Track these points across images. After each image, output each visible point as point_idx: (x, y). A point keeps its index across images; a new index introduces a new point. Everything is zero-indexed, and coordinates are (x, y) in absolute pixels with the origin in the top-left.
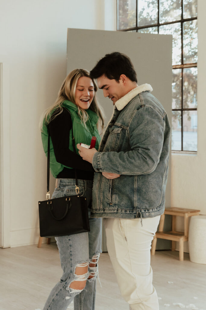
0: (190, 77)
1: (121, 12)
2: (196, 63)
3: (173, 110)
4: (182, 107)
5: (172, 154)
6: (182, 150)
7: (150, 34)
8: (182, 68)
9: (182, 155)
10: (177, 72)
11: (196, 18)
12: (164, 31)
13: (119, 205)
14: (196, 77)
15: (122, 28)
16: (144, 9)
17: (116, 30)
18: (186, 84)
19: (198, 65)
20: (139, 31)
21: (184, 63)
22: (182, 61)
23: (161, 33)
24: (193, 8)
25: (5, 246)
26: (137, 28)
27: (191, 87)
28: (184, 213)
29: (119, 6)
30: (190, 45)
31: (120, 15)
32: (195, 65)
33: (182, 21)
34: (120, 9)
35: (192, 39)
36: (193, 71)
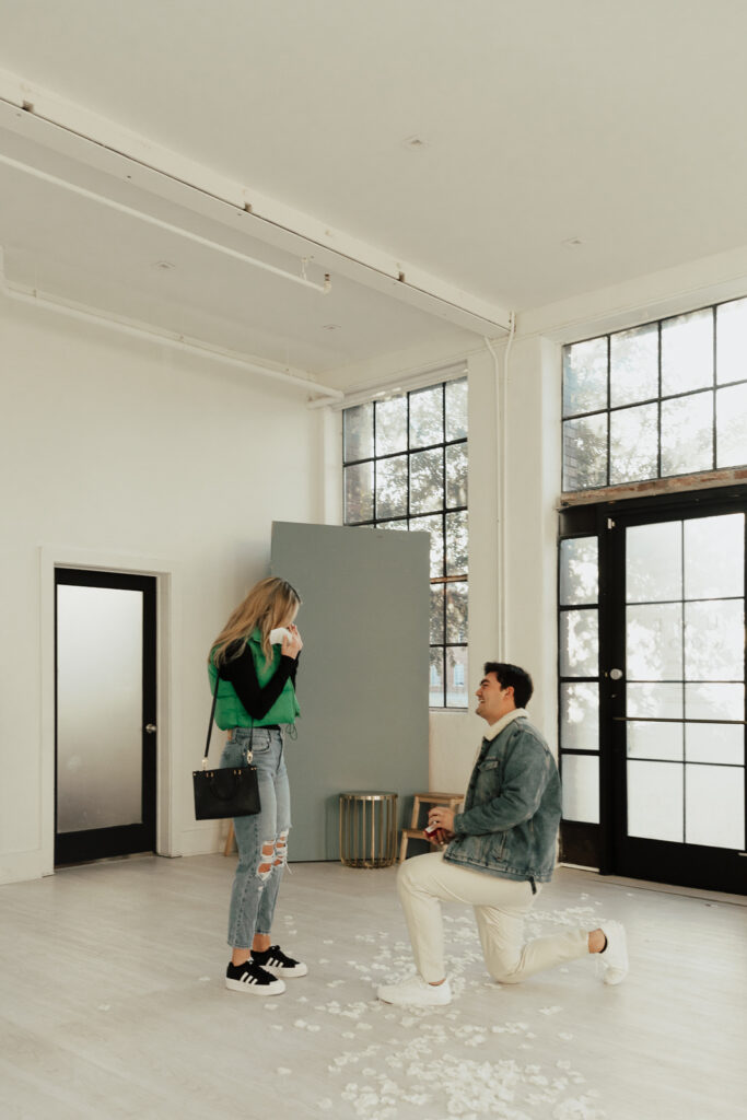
0: (455, 595)
1: (350, 496)
2: (466, 575)
3: (432, 646)
4: (445, 640)
5: (431, 713)
6: (445, 707)
7: (388, 530)
8: (445, 583)
9: (446, 713)
10: (437, 588)
11: (465, 508)
12: (416, 525)
13: (510, 863)
14: (465, 597)
15: (352, 520)
16: (382, 490)
17: (341, 524)
18: (450, 606)
19: (469, 578)
20: (378, 526)
21: (448, 575)
22: (445, 570)
23: (412, 529)
24: (462, 492)
25: (173, 854)
26: (375, 522)
27: (458, 612)
28: (449, 799)
29: (348, 487)
30: (455, 548)
31: (348, 500)
32: (464, 578)
33: (445, 511)
34: (348, 492)
35: (457, 536)
36: (460, 587)
